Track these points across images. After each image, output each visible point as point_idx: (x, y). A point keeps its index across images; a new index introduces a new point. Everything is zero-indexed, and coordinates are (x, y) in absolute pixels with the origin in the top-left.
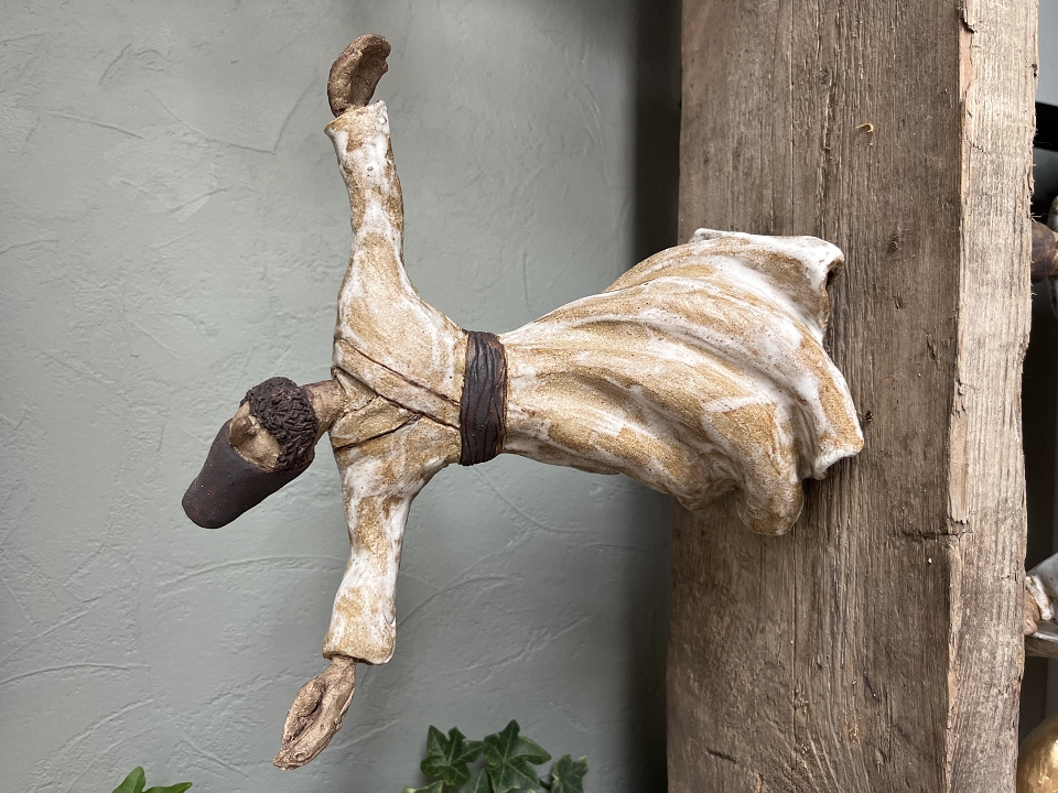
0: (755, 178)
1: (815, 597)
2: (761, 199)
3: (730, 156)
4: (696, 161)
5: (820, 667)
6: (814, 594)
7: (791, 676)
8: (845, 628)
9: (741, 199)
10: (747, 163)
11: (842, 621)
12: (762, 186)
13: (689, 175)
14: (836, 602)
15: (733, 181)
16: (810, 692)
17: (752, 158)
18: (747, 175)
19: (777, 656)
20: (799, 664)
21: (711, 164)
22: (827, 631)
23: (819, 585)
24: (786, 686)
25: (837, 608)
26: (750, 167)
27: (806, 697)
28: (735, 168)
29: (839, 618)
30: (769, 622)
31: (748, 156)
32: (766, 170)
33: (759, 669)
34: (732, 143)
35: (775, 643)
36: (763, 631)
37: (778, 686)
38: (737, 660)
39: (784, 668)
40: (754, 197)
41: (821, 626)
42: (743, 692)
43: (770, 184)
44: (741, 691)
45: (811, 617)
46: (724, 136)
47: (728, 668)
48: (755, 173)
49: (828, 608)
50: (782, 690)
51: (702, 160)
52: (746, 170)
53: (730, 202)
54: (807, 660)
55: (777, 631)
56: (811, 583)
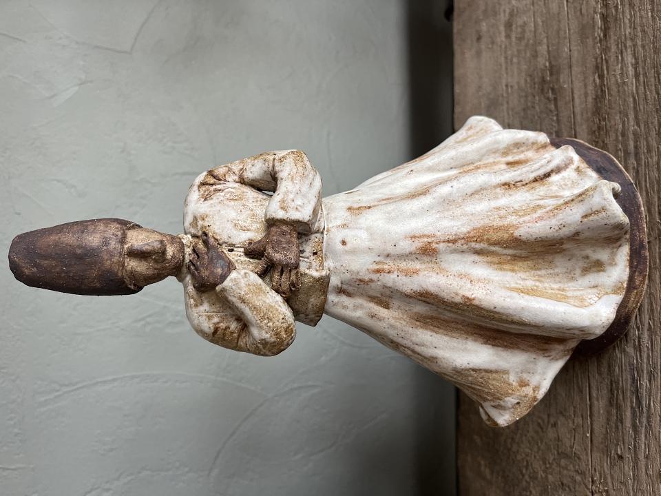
0: (528, 40)
1: (613, 394)
2: (535, 55)
3: (502, 28)
4: (469, 41)
5: (621, 457)
6: (611, 391)
7: (587, 465)
8: (649, 422)
9: (515, 60)
10: (519, 30)
11: (645, 415)
12: (537, 43)
13: (463, 53)
14: (637, 398)
15: (506, 47)
16: (609, 480)
17: (525, 24)
18: (520, 39)
19: (572, 447)
20: (596, 455)
21: (484, 40)
22: (628, 423)
23: (617, 383)
24: (583, 474)
25: (639, 403)
26: (523, 32)
27: (606, 484)
28: (508, 36)
29: (641, 412)
30: (562, 418)
31: (520, 22)
32: (540, 29)
33: (552, 458)
34: (503, 18)
35: (568, 436)
36: (555, 425)
37: (574, 474)
38: (527, 450)
39: (579, 458)
40: (528, 54)
41: (621, 420)
42: (536, 479)
43: (545, 41)
44: (534, 477)
45: (609, 413)
46: (495, 13)
47: (519, 457)
48: (529, 35)
49: (629, 404)
50: (578, 478)
51: (475, 38)
52: (519, 36)
53: (504, 66)
54: (606, 452)
55: (571, 425)
56: (607, 381)
